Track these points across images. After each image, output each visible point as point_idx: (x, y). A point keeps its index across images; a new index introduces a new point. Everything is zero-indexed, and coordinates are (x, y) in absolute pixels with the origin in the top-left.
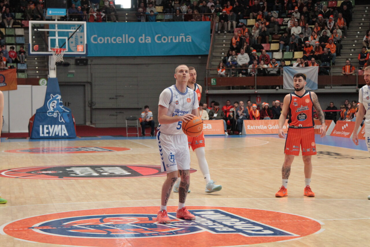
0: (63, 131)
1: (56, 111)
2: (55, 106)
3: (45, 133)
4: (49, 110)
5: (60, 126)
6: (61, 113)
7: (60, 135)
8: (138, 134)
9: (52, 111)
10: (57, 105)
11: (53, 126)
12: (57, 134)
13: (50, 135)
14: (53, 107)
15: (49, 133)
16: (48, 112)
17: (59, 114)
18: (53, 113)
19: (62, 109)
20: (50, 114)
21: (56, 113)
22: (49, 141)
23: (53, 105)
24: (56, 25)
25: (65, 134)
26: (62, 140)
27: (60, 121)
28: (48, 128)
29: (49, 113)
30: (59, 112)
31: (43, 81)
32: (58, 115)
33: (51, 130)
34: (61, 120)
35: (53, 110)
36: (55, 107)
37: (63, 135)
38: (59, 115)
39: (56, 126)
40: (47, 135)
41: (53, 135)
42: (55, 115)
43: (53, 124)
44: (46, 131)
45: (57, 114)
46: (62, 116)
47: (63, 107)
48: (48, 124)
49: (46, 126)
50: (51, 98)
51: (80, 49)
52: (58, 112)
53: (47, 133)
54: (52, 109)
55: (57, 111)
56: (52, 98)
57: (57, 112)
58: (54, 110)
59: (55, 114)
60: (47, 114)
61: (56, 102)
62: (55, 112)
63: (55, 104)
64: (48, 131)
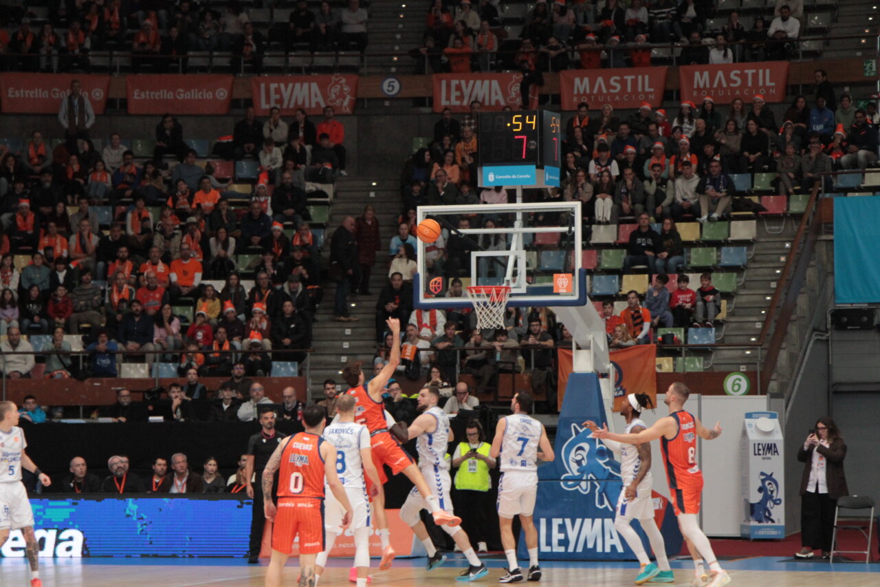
0: (607, 537)
1: (587, 475)
2: (583, 459)
3: (555, 541)
4: (567, 472)
5: (598, 521)
6: (603, 483)
7: (599, 549)
8: (867, 553)
9: (577, 474)
10: (589, 455)
11: (579, 521)
12: (590, 546)
13: (571, 549)
14: (579, 462)
15: (564, 542)
16: (562, 478)
17: (596, 483)
18: (577, 480)
19: (605, 469)
20: (570, 483)
21: (587, 480)
22: (567, 567)
23: (579, 458)
24: (519, 216)
25: (613, 547)
26: (604, 567)
27: (598, 505)
28: (562, 528)
29: (566, 480)
30: (597, 480)
31: (737, 382)
32: (593, 487)
33: (572, 535)
34: (602, 502)
35: (578, 471)
36: (584, 463)
37: (608, 550)
38: (596, 487)
39: (588, 521)
40: (562, 549)
41: (580, 549)
42: (584, 487)
43: (579, 517)
44: (557, 536)
45: (589, 483)
46: (604, 490)
47: (605, 464)
48: (563, 516)
49: (556, 522)
50: (572, 436)
51: (563, 286)
52: (594, 478)
53: (561, 543)
54: (574, 469)
55: (591, 475)
56: (574, 436)
57: (591, 479)
58: (582, 471)
59: (583, 484)
60: (562, 483)
61: (586, 446)
62: (585, 478)
63: (585, 454)
64: (562, 536)
